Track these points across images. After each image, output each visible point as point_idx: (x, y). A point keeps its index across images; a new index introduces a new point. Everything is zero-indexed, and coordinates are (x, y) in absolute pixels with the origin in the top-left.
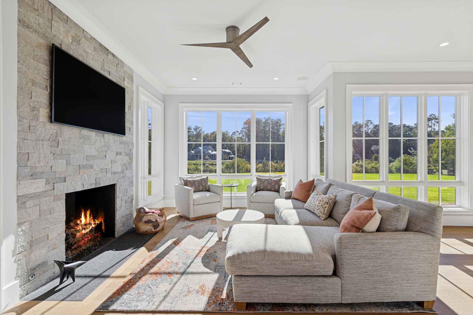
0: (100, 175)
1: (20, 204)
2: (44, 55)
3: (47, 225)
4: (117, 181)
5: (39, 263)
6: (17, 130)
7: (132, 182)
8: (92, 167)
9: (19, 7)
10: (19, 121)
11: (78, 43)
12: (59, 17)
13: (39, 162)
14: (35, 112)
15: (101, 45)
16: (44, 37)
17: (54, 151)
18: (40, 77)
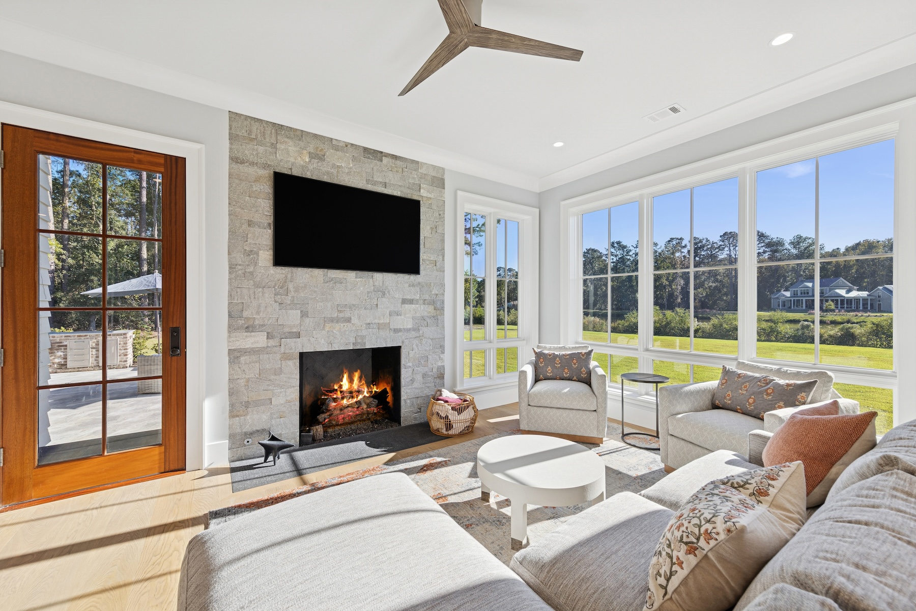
0: (364, 333)
1: (233, 358)
2: (266, 188)
3: (270, 387)
4: (403, 342)
5: (258, 429)
6: (228, 278)
7: (442, 347)
8: (348, 320)
10: (230, 268)
11: (321, 158)
12: (287, 136)
13: (258, 313)
14: (252, 256)
15: (366, 150)
16: (265, 166)
17: (280, 300)
18: (260, 215)
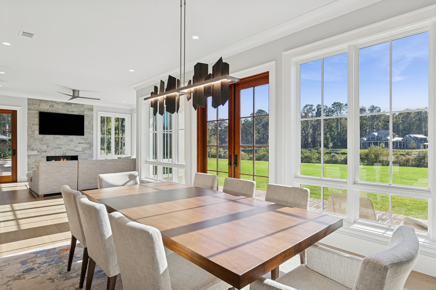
0: (66, 152)
1: (28, 157)
2: (37, 116)
4: (78, 154)
7: (92, 156)
8: (61, 148)
9: (28, 106)
10: (28, 135)
11: (53, 107)
13: (35, 146)
14: (33, 132)
16: (37, 110)
17: (41, 143)
18: (35, 122)
